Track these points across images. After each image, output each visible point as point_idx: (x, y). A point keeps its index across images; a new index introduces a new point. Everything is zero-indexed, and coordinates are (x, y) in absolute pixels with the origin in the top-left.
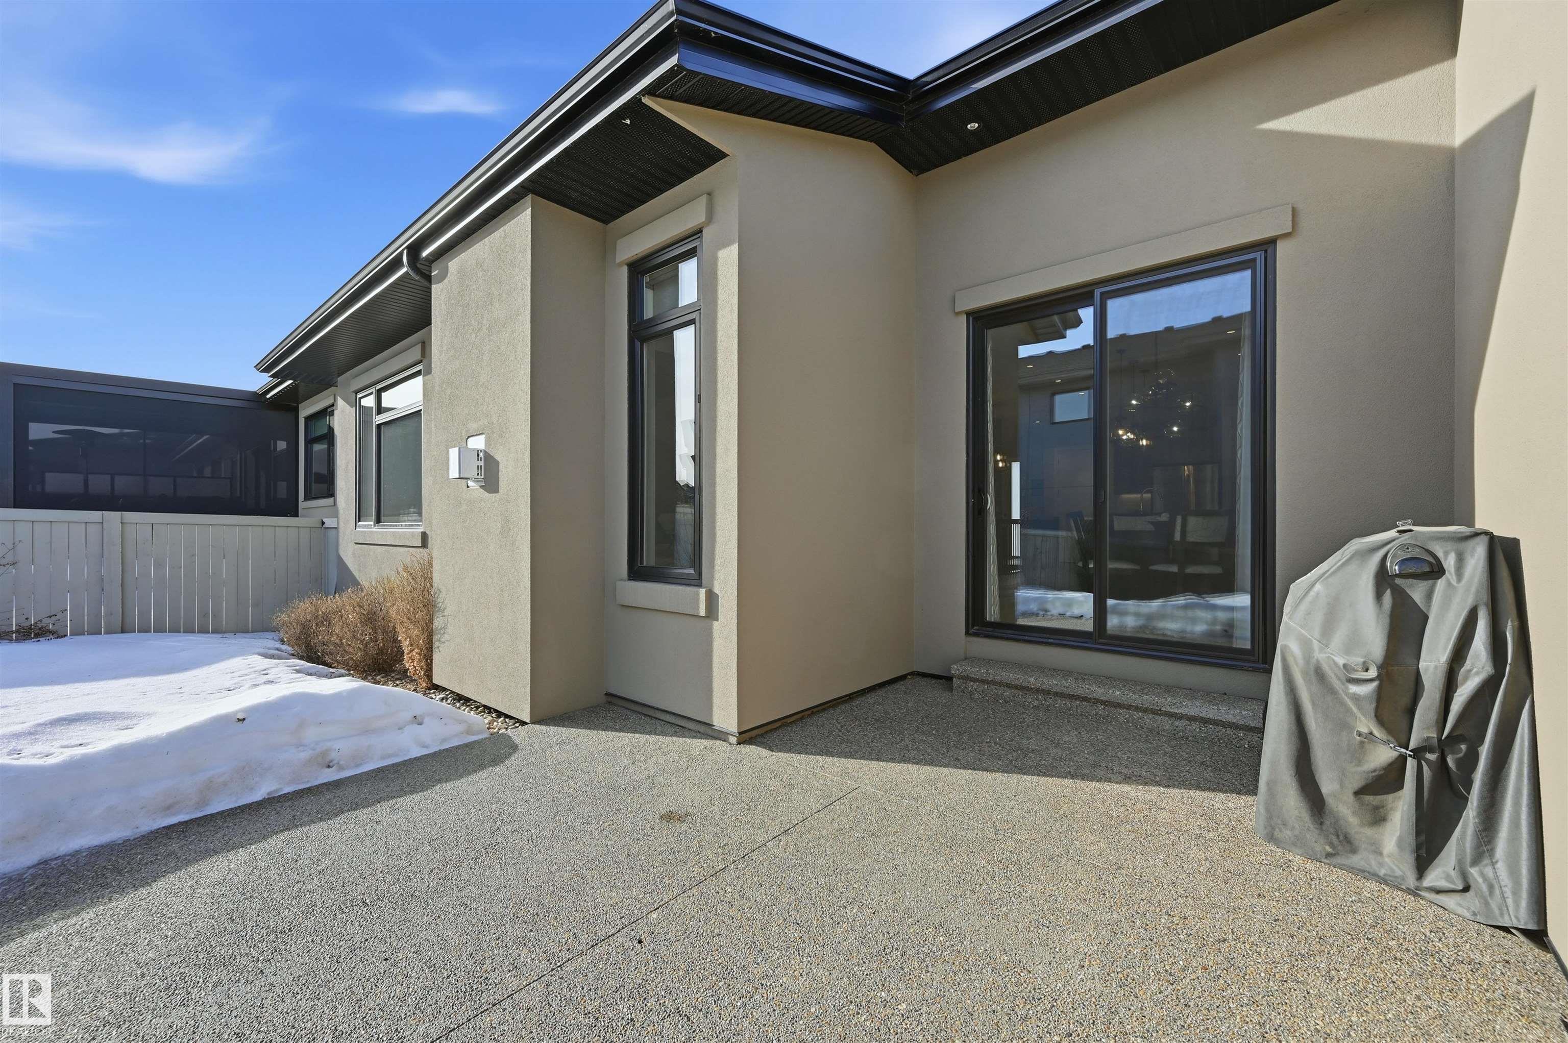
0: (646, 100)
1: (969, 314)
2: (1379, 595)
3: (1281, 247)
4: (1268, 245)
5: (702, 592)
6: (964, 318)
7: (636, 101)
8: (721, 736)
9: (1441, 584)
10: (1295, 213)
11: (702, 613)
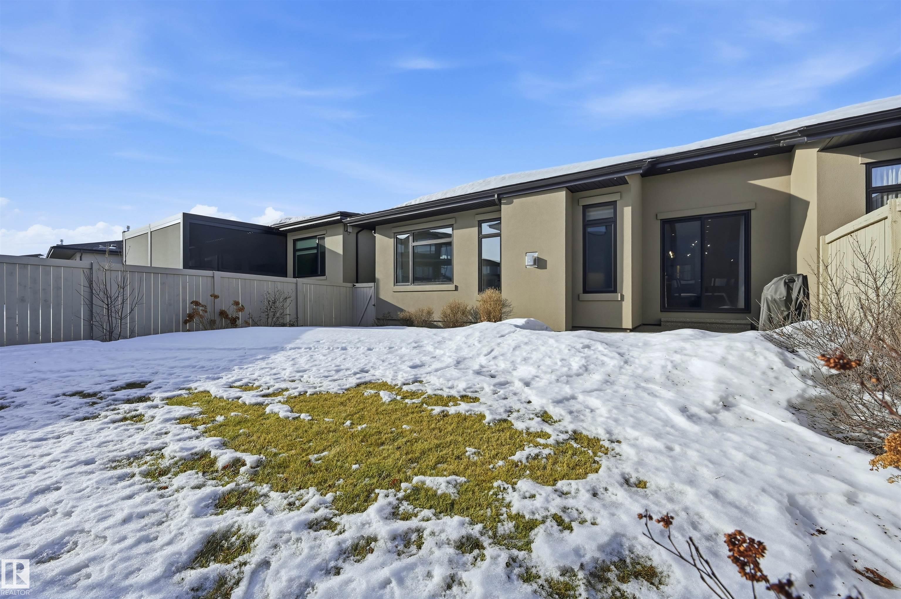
0: (626, 177)
1: (661, 220)
2: (785, 286)
3: (752, 211)
4: (749, 211)
5: (619, 294)
6: (659, 221)
7: (624, 176)
8: (625, 330)
9: (795, 283)
10: (756, 204)
11: (619, 299)
